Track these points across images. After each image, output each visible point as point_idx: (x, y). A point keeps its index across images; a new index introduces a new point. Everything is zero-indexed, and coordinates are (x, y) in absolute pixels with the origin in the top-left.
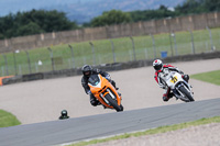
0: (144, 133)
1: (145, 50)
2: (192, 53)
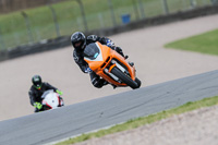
0: (109, 131)
1: (100, 15)
2: (164, 13)
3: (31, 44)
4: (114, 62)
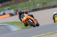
4: (29, 19)
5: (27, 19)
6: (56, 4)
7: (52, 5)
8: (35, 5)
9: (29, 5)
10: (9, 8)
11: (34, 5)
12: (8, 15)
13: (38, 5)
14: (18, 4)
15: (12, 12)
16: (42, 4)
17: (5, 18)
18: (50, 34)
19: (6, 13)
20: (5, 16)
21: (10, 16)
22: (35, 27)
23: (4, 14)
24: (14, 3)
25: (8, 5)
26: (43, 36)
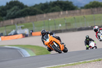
3: (85, 27)
4: (54, 42)
5: (51, 42)
6: (83, 27)
7: (78, 28)
8: (56, 26)
9: (49, 25)
10: (23, 26)
11: (55, 24)
12: (21, 36)
13: (60, 25)
14: (35, 22)
15: (27, 31)
16: (65, 25)
17: (16, 39)
18: (72, 65)
19: (18, 32)
20: (16, 36)
21: (23, 37)
22: (60, 53)
23: (16, 34)
24: (29, 21)
25: (21, 22)
26: (63, 66)
